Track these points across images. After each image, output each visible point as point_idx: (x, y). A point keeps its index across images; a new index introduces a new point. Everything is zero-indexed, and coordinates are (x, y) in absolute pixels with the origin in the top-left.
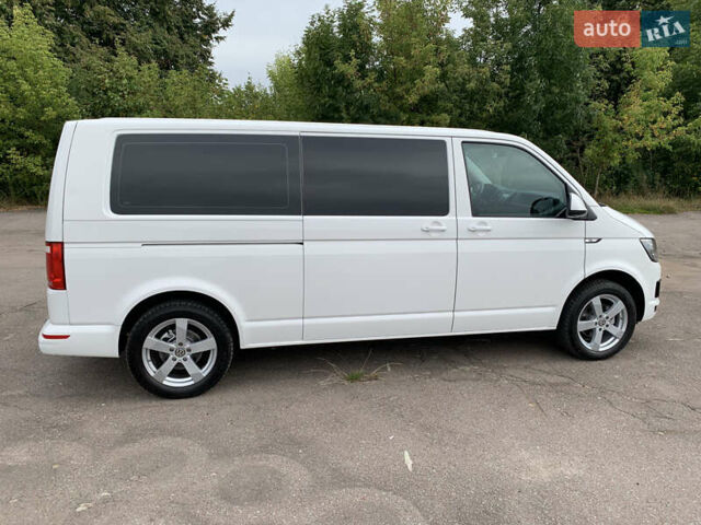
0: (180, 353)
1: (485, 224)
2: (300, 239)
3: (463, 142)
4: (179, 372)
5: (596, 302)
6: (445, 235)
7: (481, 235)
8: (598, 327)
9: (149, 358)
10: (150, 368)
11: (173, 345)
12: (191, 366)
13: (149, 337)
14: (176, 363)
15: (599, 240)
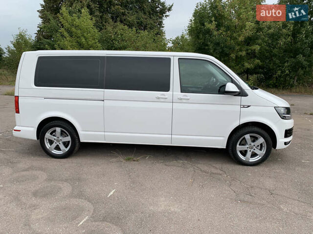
0: (58, 141)
1: (186, 96)
2: (102, 99)
3: (179, 59)
4: (58, 148)
5: (247, 137)
6: (167, 100)
7: (184, 101)
8: (249, 150)
9: (48, 141)
10: (48, 145)
11: (55, 138)
12: (62, 146)
13: (47, 134)
14: (56, 144)
15: (249, 106)
